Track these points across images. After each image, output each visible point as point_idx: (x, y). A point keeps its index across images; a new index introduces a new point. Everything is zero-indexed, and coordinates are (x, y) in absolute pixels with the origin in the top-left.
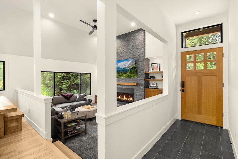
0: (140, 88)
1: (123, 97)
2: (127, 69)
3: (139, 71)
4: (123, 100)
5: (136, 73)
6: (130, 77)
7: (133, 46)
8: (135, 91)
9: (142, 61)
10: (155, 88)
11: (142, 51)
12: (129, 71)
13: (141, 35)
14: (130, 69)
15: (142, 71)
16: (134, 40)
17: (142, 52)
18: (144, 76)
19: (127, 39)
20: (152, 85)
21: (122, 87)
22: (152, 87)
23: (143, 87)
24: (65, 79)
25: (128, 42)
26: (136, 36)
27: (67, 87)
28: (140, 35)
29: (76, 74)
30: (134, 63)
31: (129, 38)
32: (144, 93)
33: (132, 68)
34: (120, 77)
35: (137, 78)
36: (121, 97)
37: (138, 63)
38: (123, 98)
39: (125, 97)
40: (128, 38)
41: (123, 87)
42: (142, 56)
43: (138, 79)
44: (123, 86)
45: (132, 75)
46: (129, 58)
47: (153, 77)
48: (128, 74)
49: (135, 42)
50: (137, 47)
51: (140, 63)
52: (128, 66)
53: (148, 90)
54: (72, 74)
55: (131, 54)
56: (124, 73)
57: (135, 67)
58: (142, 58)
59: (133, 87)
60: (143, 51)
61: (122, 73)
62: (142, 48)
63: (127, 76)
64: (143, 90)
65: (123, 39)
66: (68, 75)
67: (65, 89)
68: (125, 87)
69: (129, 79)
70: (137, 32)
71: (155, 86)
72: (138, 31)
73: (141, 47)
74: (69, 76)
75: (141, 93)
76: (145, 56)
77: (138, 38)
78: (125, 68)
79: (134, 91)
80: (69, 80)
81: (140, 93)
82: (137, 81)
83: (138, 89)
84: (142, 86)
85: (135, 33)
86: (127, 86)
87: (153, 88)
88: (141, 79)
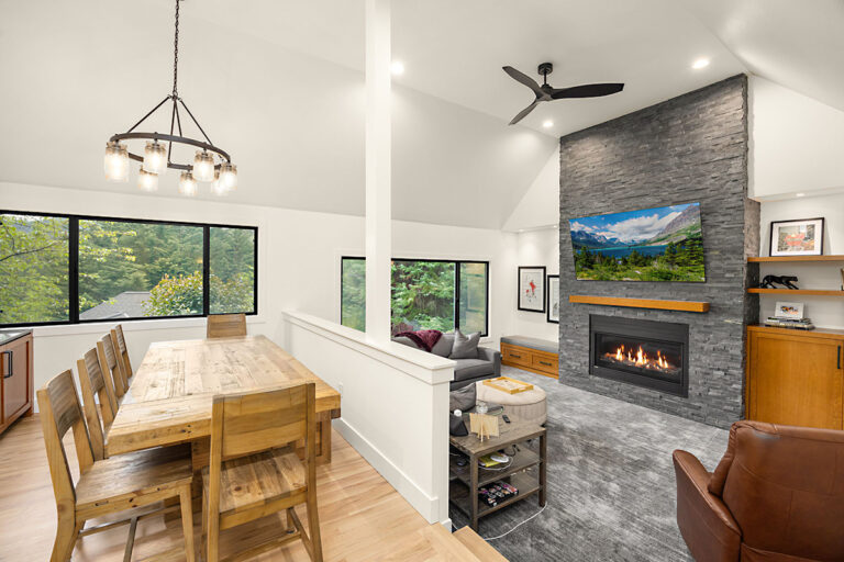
0: (723, 325)
1: (634, 356)
2: (653, 245)
3: (717, 253)
4: (634, 367)
5: (702, 263)
6: (666, 278)
7: (680, 155)
8: (695, 336)
9: (728, 211)
10: (800, 325)
11: (732, 170)
12: (662, 254)
13: (731, 103)
14: (672, 246)
15: (734, 252)
16: (687, 128)
17: (734, 177)
18: (744, 276)
19: (653, 129)
20: (779, 313)
21: (625, 316)
22: (782, 320)
23: (740, 321)
24: (401, 281)
25: (657, 139)
26: (702, 110)
27: (406, 307)
28: (722, 108)
29: (436, 264)
30: (696, 221)
31: (663, 125)
32: (745, 345)
33: (683, 242)
34: (613, 278)
35: (706, 282)
36: (625, 354)
37: (710, 220)
38: (632, 357)
39: (640, 354)
40: (655, 124)
41: (631, 315)
42: (733, 191)
43: (706, 285)
44: (631, 311)
45: (677, 270)
46: (663, 201)
47: (788, 281)
48: (656, 265)
49: (695, 136)
50: (707, 157)
51: (721, 219)
52: (662, 236)
53: (760, 335)
54: (423, 264)
55: (670, 187)
56: (636, 264)
57: (700, 239)
58: (735, 198)
59: (682, 319)
60: (740, 169)
61: (625, 262)
62: (732, 158)
63: (652, 274)
64: (741, 333)
65: (632, 131)
66: (411, 267)
67: (401, 311)
68: (640, 315)
69: (660, 286)
70: (706, 97)
71: (799, 316)
72: (714, 92)
73: (728, 155)
74: (413, 270)
75: (724, 342)
76: (746, 189)
77: (710, 120)
78: (645, 242)
79: (687, 334)
80: (414, 283)
81: (720, 345)
82: (701, 291)
83: (709, 327)
84: (736, 316)
85: (691, 103)
86: (652, 312)
87: (789, 324)
88: (728, 285)
